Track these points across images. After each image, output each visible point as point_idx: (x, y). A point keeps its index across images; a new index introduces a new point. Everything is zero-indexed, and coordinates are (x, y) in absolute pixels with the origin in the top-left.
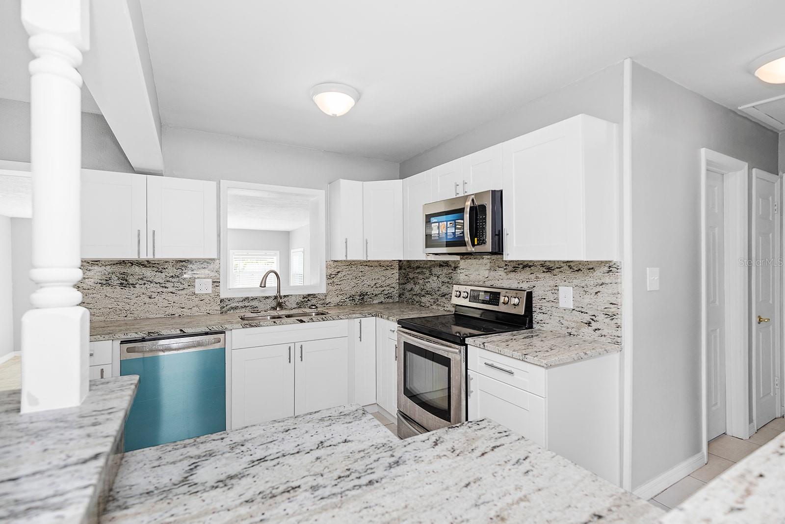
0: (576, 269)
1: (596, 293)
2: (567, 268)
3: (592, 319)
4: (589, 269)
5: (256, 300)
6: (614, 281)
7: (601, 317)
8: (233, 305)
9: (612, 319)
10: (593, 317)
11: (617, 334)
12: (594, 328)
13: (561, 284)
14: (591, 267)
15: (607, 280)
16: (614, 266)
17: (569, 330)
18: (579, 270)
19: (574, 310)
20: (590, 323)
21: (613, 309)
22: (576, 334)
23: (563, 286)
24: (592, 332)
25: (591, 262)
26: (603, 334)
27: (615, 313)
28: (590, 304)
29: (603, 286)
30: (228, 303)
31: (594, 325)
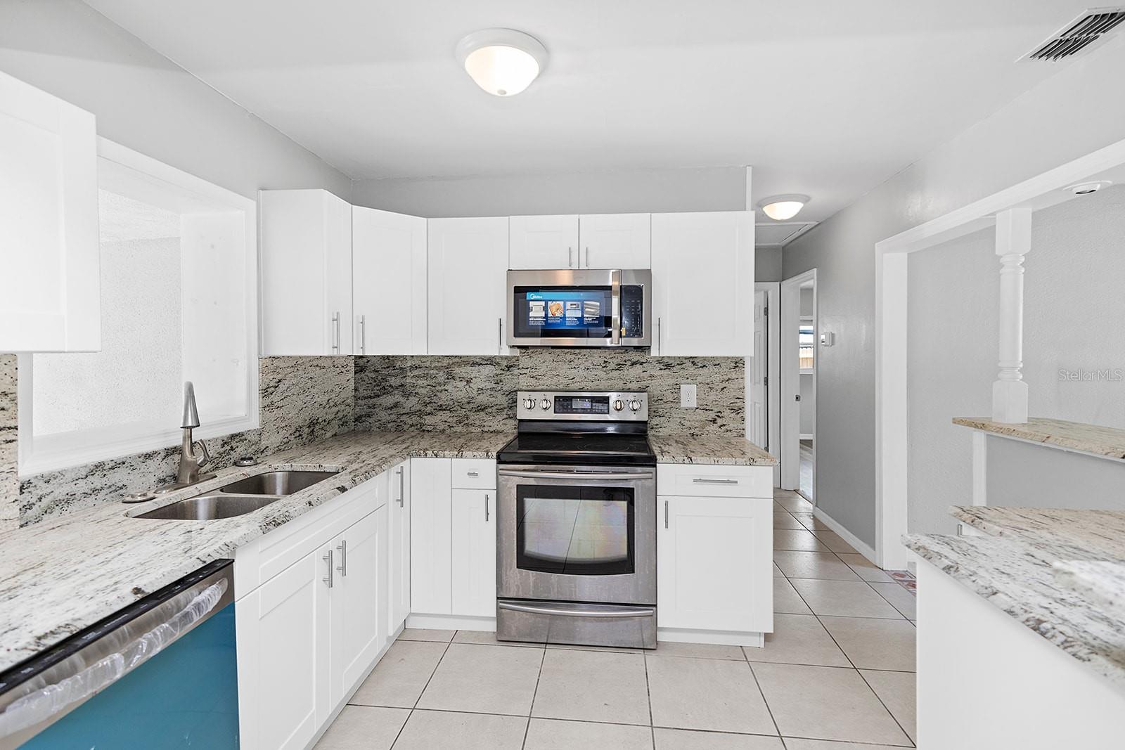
0: (700, 365)
1: (722, 389)
2: (690, 364)
3: (718, 416)
4: (716, 365)
5: (122, 468)
6: (740, 376)
7: (727, 413)
8: (60, 492)
9: (738, 413)
10: (719, 414)
11: (742, 427)
12: (719, 424)
13: (683, 382)
14: (718, 363)
15: (734, 376)
16: (741, 362)
17: (692, 431)
18: (704, 366)
19: (697, 408)
20: (716, 420)
21: (739, 404)
22: (700, 433)
23: (685, 383)
24: (718, 429)
25: (717, 358)
26: (729, 429)
27: (741, 407)
28: (716, 401)
29: (730, 381)
30: (44, 489)
31: (720, 421)
